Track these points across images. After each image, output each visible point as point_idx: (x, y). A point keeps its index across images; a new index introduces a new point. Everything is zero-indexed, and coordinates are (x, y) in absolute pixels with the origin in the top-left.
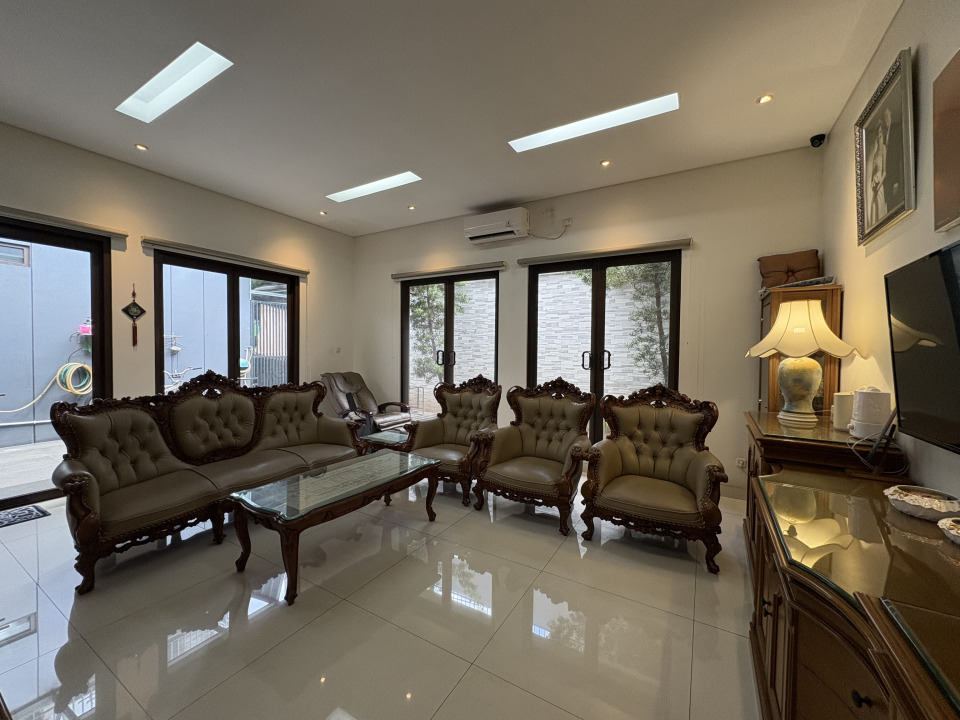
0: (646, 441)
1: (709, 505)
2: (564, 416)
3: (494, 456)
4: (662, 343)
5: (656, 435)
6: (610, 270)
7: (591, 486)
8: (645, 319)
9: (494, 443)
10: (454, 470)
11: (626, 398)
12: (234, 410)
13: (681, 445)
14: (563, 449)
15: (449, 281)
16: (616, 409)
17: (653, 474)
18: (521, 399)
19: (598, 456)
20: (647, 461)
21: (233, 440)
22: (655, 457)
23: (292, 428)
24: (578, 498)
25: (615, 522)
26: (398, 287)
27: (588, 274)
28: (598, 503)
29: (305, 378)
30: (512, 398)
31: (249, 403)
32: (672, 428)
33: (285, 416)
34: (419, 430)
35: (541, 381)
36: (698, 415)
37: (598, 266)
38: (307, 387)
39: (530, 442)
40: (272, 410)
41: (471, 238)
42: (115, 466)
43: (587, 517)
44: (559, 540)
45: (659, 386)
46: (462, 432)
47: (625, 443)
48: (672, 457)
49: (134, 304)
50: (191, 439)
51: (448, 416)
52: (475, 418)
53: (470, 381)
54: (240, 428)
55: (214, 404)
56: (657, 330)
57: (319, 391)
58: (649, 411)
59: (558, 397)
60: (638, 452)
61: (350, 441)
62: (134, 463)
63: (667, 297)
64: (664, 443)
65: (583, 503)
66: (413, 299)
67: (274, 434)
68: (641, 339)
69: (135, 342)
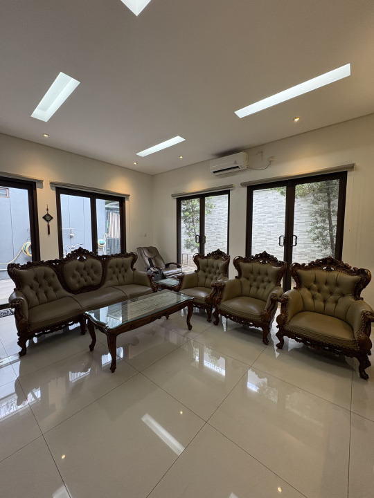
0: (319, 291)
1: (362, 336)
2: (267, 274)
3: (225, 295)
4: (331, 230)
5: (326, 288)
6: (298, 187)
7: (282, 318)
8: (320, 216)
9: (226, 288)
10: (203, 302)
11: (307, 265)
12: (92, 267)
13: (343, 295)
14: (266, 293)
15: (202, 197)
16: (299, 271)
17: (323, 312)
18: (241, 264)
19: (287, 300)
20: (319, 304)
21: (92, 282)
22: (325, 301)
23: (120, 276)
24: (275, 324)
25: (297, 340)
26: (175, 201)
27: (284, 189)
28: (287, 328)
30: (236, 263)
31: (99, 263)
32: (337, 284)
33: (117, 270)
34: (185, 280)
35: (254, 253)
36: (356, 277)
37: (290, 185)
38: (128, 255)
39: (246, 288)
40: (111, 267)
41: (214, 172)
42: (37, 294)
43: (279, 335)
44: (262, 347)
45: (329, 258)
46: (208, 281)
47: (305, 292)
48: (336, 302)
49: (48, 214)
50: (72, 281)
51: (200, 271)
52: (215, 273)
53: (213, 252)
54: (95, 276)
55: (82, 264)
56: (327, 222)
57: (134, 257)
58: (322, 273)
59: (264, 263)
60: (314, 298)
61: (149, 284)
62: (46, 293)
63: (335, 202)
64: (331, 293)
65: (277, 327)
66: (183, 207)
67: (111, 279)
68: (317, 228)
69: (49, 233)
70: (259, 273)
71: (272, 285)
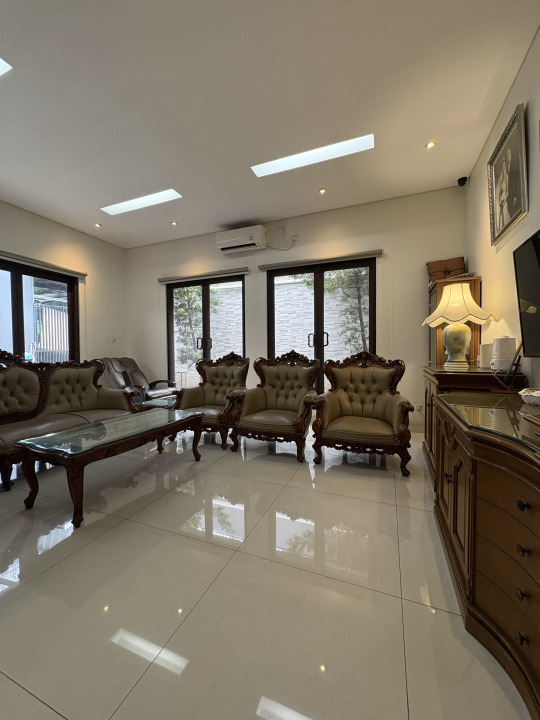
0: (356, 391)
1: (401, 428)
2: (296, 378)
3: (245, 409)
5: (363, 387)
6: (327, 275)
7: (319, 423)
9: (245, 399)
10: (214, 422)
11: (341, 362)
12: (19, 381)
13: (380, 392)
14: (296, 403)
15: (205, 283)
16: (334, 369)
17: (362, 415)
18: (265, 367)
19: (323, 402)
20: (357, 406)
22: (363, 402)
23: (74, 397)
25: (337, 448)
26: (164, 289)
27: (309, 277)
28: (325, 435)
29: (85, 356)
30: (257, 367)
31: (34, 376)
32: (374, 381)
33: (68, 387)
34: (185, 396)
35: (278, 353)
36: (392, 370)
37: (318, 269)
38: (87, 364)
39: (272, 399)
40: (56, 382)
41: (223, 249)
43: (317, 447)
44: (297, 465)
45: (365, 353)
46: (219, 397)
47: (342, 395)
48: (374, 401)
51: (207, 384)
52: (230, 385)
53: (225, 357)
56: (359, 321)
57: (99, 367)
58: (357, 371)
59: (292, 365)
60: (351, 400)
61: (127, 406)
63: (366, 298)
64: (368, 392)
65: (314, 436)
66: (176, 302)
68: (348, 329)
70: (288, 378)
71: (304, 390)
